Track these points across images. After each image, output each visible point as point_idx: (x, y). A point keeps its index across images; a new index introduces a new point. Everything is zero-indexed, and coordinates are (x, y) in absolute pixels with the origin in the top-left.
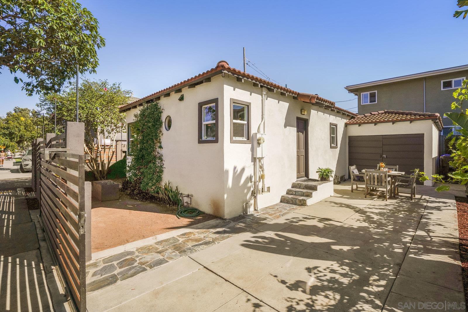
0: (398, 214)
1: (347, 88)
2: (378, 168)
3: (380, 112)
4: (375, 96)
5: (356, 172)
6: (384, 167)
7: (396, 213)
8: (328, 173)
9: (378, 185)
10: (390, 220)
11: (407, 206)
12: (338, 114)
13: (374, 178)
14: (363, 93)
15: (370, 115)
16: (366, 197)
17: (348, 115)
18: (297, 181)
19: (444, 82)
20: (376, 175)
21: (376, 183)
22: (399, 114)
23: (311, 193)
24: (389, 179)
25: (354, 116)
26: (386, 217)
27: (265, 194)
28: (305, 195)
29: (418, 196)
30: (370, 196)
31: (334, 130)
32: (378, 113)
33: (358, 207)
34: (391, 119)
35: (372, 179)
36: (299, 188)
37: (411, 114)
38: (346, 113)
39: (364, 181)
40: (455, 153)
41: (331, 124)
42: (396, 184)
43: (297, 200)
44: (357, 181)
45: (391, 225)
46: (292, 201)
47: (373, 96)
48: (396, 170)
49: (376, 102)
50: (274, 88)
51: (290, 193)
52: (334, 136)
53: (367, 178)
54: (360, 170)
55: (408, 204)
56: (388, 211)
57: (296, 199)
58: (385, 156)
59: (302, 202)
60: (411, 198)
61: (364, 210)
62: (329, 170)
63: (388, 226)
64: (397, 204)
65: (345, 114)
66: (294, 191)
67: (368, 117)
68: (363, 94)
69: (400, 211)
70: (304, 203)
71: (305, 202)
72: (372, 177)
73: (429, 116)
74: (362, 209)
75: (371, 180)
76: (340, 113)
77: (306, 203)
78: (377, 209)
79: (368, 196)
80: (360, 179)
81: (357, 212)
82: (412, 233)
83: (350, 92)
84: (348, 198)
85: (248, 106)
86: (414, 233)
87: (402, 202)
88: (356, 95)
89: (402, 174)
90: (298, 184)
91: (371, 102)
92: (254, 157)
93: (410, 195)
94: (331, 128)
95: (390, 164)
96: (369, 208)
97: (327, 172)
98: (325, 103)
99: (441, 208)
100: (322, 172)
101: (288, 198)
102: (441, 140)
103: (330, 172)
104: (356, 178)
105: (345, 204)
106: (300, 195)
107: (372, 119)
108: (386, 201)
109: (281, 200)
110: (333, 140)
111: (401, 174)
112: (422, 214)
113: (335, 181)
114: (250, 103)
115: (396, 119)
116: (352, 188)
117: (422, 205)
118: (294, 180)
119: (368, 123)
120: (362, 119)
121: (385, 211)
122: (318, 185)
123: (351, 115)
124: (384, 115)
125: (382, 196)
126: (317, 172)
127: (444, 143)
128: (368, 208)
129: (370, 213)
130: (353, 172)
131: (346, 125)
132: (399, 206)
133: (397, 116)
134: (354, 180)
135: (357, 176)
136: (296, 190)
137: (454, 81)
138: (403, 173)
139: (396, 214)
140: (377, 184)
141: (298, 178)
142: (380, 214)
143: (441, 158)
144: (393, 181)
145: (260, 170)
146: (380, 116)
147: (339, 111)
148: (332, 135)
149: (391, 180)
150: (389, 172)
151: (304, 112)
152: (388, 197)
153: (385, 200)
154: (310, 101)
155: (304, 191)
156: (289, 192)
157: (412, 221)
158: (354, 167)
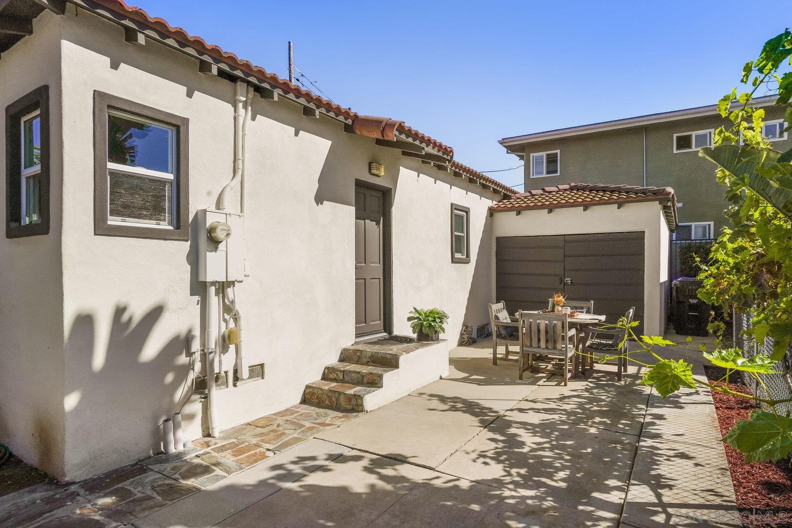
0: (586, 423)
1: (502, 142)
2: (550, 308)
3: (561, 187)
4: (557, 160)
5: (504, 317)
6: (562, 304)
7: (581, 420)
8: (433, 321)
9: (547, 348)
10: (563, 448)
11: (609, 397)
12: (471, 186)
13: (539, 331)
14: (533, 154)
15: (541, 192)
16: (521, 378)
17: (495, 191)
18: (356, 343)
19: (678, 138)
20: (543, 323)
21: (543, 344)
22: (597, 191)
23: (381, 377)
24: (573, 332)
25: (508, 193)
26: (557, 439)
27: (247, 386)
28: (365, 380)
29: (632, 370)
30: (531, 374)
31: (463, 220)
32: (556, 189)
33: (495, 408)
34: (580, 200)
35: (535, 332)
36: (358, 362)
37: (619, 190)
38: (490, 185)
39: (517, 339)
40: (707, 271)
41: (454, 207)
42: (588, 343)
43: (342, 397)
44: (505, 338)
45: (563, 468)
46: (330, 398)
47: (552, 160)
48: (588, 312)
49: (558, 174)
50: (274, 87)
51: (331, 376)
52: (462, 234)
53: (524, 331)
54: (511, 313)
55: (611, 391)
56: (564, 417)
57: (340, 393)
58: (568, 280)
59: (354, 402)
60: (619, 375)
61: (507, 418)
62: (438, 314)
63: (558, 470)
64: (587, 394)
65: (488, 187)
66: (341, 371)
67: (536, 197)
68: (533, 156)
69: (591, 415)
70: (357, 405)
71: (359, 401)
72: (534, 329)
73: (655, 193)
74: (502, 413)
75: (533, 336)
76: (475, 182)
77: (362, 405)
78: (538, 411)
79: (527, 374)
80: (510, 333)
81: (486, 425)
82: (615, 497)
83: (509, 151)
84: (479, 383)
85: (178, 127)
86: (623, 495)
87: (598, 386)
88: (522, 158)
89: (600, 321)
90: (356, 351)
91: (548, 173)
92: (201, 279)
93: (614, 369)
94: (453, 215)
95: (576, 297)
96: (521, 410)
97: (430, 319)
98: (424, 145)
99: (680, 400)
100: (420, 320)
101: (320, 392)
102: (673, 250)
103: (439, 318)
104: (503, 332)
105: (464, 401)
106: (354, 382)
107: (544, 201)
108: (565, 385)
109: (305, 397)
110: (459, 244)
111: (597, 321)
112: (642, 420)
113: (464, 338)
114: (186, 121)
115: (590, 200)
116: (495, 353)
117: (640, 393)
118: (348, 340)
119: (536, 207)
120: (526, 200)
121: (556, 417)
122: (402, 354)
123: (501, 190)
124: (568, 192)
125: (557, 375)
126: (409, 319)
127: (678, 254)
128: (516, 412)
129: (519, 425)
130: (497, 318)
131: (492, 212)
132: (591, 401)
133: (594, 195)
134: (499, 336)
135: (506, 327)
136: (347, 368)
137: (696, 136)
138: (603, 318)
139: (582, 426)
140: (544, 347)
141: (358, 335)
142: (543, 429)
143: (675, 285)
144: (583, 335)
145: (227, 317)
146: (561, 195)
147: (471, 177)
148: (456, 233)
149: (577, 335)
150: (573, 316)
151: (378, 169)
152: (569, 375)
153: (563, 384)
154: (383, 136)
155: (365, 370)
156: (328, 374)
157: (619, 447)
158: (501, 305)
